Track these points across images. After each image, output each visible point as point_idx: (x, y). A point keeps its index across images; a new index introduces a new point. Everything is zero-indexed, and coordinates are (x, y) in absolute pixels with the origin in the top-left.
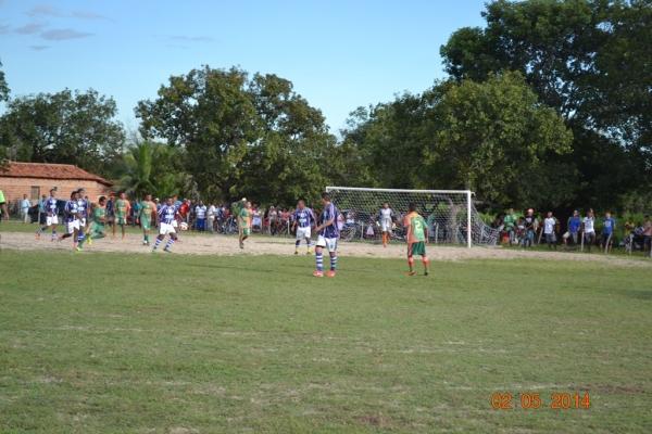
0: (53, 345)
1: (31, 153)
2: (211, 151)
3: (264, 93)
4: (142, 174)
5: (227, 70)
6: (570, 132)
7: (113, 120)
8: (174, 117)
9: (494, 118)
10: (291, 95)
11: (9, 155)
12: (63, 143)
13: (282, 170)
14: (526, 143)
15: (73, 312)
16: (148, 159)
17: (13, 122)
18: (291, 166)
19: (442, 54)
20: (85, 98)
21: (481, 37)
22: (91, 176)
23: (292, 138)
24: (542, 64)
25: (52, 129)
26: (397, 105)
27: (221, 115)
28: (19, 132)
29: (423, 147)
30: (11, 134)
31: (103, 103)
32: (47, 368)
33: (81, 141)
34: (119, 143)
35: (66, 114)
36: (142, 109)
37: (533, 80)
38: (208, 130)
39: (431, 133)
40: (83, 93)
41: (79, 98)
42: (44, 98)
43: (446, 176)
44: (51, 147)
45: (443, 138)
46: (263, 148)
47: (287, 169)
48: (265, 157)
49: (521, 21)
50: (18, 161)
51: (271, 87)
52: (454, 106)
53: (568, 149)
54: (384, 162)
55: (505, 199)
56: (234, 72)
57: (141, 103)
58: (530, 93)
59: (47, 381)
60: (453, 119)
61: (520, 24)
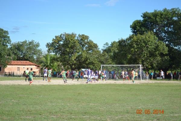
1: (16, 58)
2: (67, 56)
3: (81, 40)
4: (47, 63)
5: (71, 34)
6: (167, 48)
7: (39, 48)
8: (57, 47)
9: (146, 45)
10: (89, 40)
12: (25, 55)
14: (155, 51)
16: (49, 59)
17: (11, 50)
19: (131, 27)
20: (31, 42)
21: (141, 22)
22: (33, 64)
23: (89, 52)
24: (158, 29)
25: (22, 51)
26: (119, 42)
27: (70, 46)
28: (13, 53)
29: (127, 53)
30: (11, 53)
31: (36, 44)
33: (30, 54)
34: (41, 54)
35: (26, 47)
36: (48, 45)
37: (156, 34)
38: (66, 50)
39: (129, 49)
41: (29, 42)
42: (20, 43)
43: (134, 61)
44: (22, 56)
45: (132, 50)
46: (81, 55)
47: (88, 60)
48: (82, 57)
49: (152, 18)
50: (13, 60)
51: (83, 38)
52: (135, 42)
53: (167, 52)
54: (117, 58)
55: (150, 67)
56: (73, 34)
57: (47, 43)
58: (156, 37)
60: (135, 45)
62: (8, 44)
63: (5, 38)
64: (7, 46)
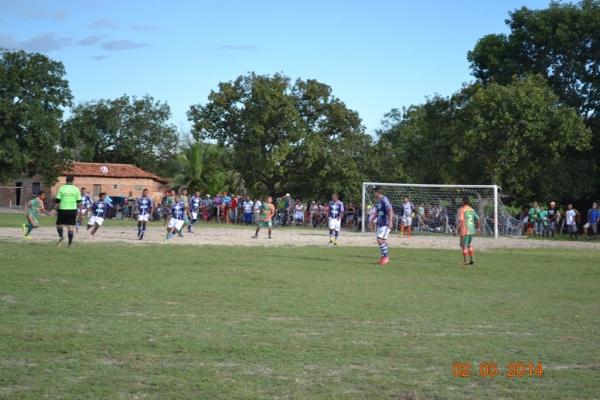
0: (115, 330)
1: (93, 154)
2: (257, 150)
3: (306, 97)
4: (194, 173)
5: (271, 76)
6: (589, 130)
7: (167, 123)
8: (223, 119)
9: (518, 117)
10: (330, 98)
11: (72, 155)
12: (122, 145)
13: (322, 167)
14: (548, 141)
15: (132, 299)
16: (199, 159)
17: (77, 126)
18: (330, 164)
19: (470, 59)
20: (142, 103)
21: (505, 43)
22: (148, 175)
23: (332, 138)
24: (563, 67)
25: (112, 132)
26: (428, 106)
27: (266, 117)
28: (82, 135)
29: (452, 145)
30: (75, 136)
31: (158, 108)
32: (110, 351)
33: (138, 143)
34: (173, 144)
35: (124, 118)
36: (194, 113)
37: (554, 82)
38: (254, 132)
39: (460, 132)
40: (140, 98)
41: (136, 103)
42: (105, 104)
43: (474, 172)
44: (111, 148)
45: (470, 136)
46: (304, 147)
47: (327, 167)
48: (307, 156)
49: (542, 27)
50: (81, 161)
51: (312, 91)
52: (481, 108)
53: (587, 146)
54: (417, 159)
55: (529, 193)
56: (277, 78)
57: (192, 107)
58: (551, 94)
59: (109, 362)
60: (480, 119)
61: (541, 30)
62: (61, 107)
63: (53, 87)
64: (60, 113)
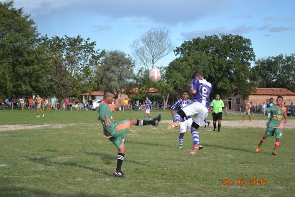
0: (283, 171)
1: (265, 84)
11: (256, 85)
12: (280, 79)
15: (290, 157)
17: (257, 70)
20: (290, 57)
25: (275, 72)
28: (260, 75)
30: (256, 75)
32: (281, 182)
33: (288, 77)
35: (281, 65)
40: (288, 55)
41: (287, 58)
42: (271, 58)
44: (274, 80)
50: (260, 87)
59: (281, 188)
62: (250, 61)
63: (246, 51)
64: (249, 64)
